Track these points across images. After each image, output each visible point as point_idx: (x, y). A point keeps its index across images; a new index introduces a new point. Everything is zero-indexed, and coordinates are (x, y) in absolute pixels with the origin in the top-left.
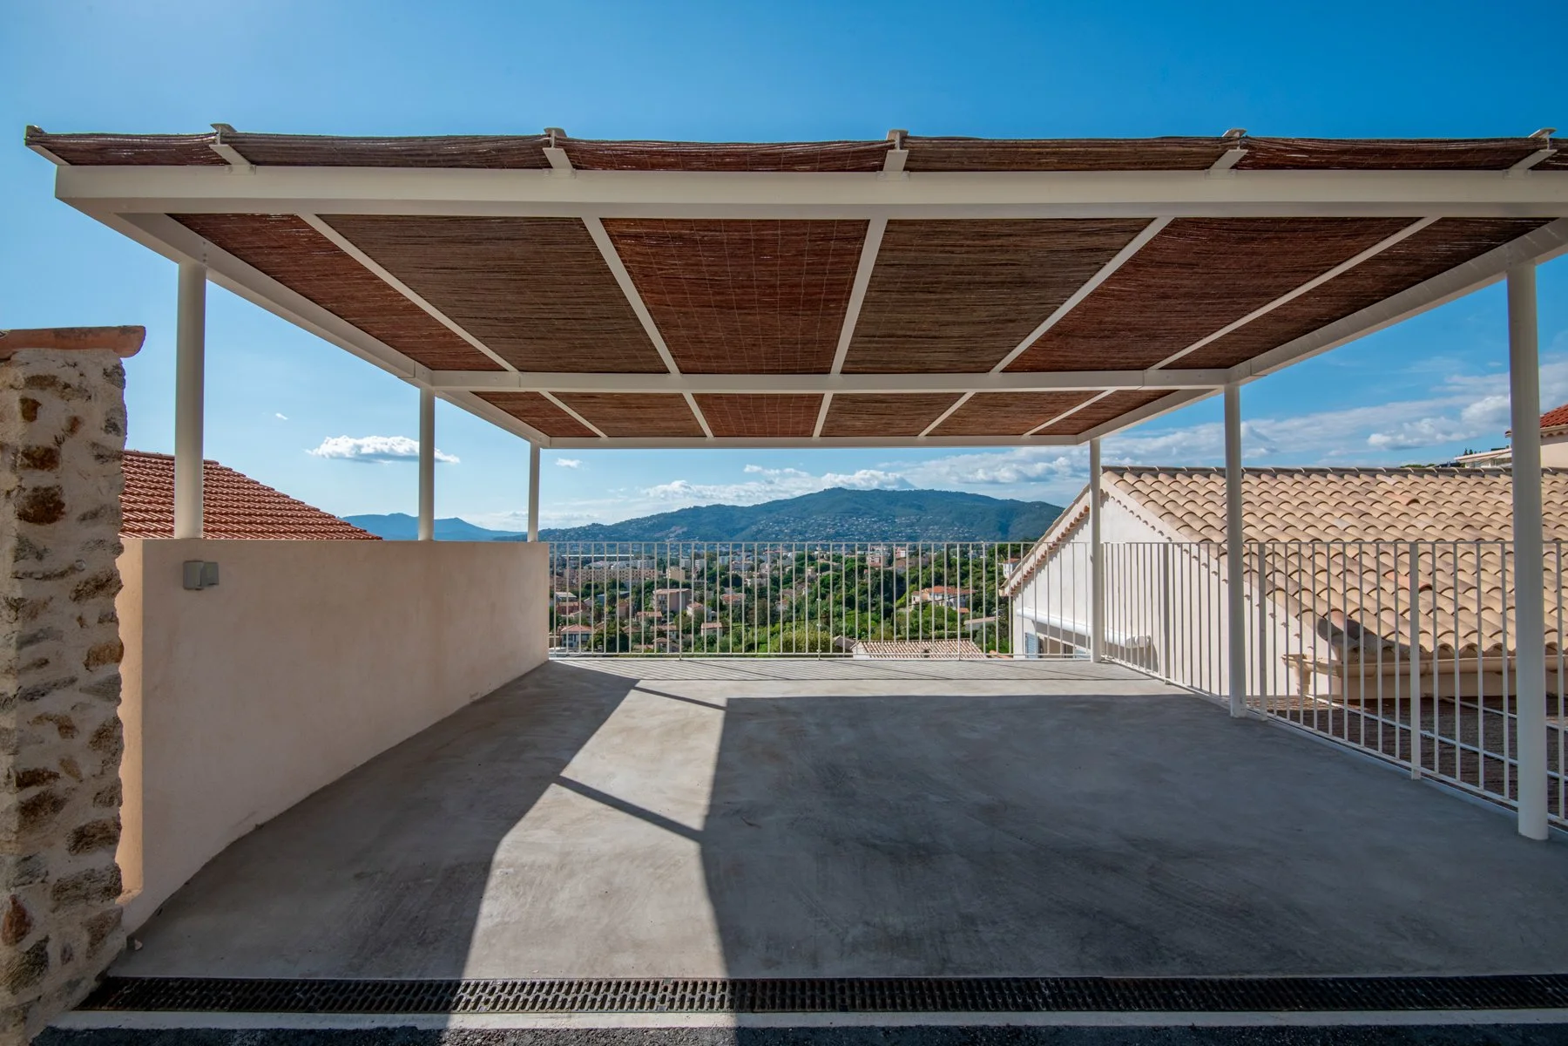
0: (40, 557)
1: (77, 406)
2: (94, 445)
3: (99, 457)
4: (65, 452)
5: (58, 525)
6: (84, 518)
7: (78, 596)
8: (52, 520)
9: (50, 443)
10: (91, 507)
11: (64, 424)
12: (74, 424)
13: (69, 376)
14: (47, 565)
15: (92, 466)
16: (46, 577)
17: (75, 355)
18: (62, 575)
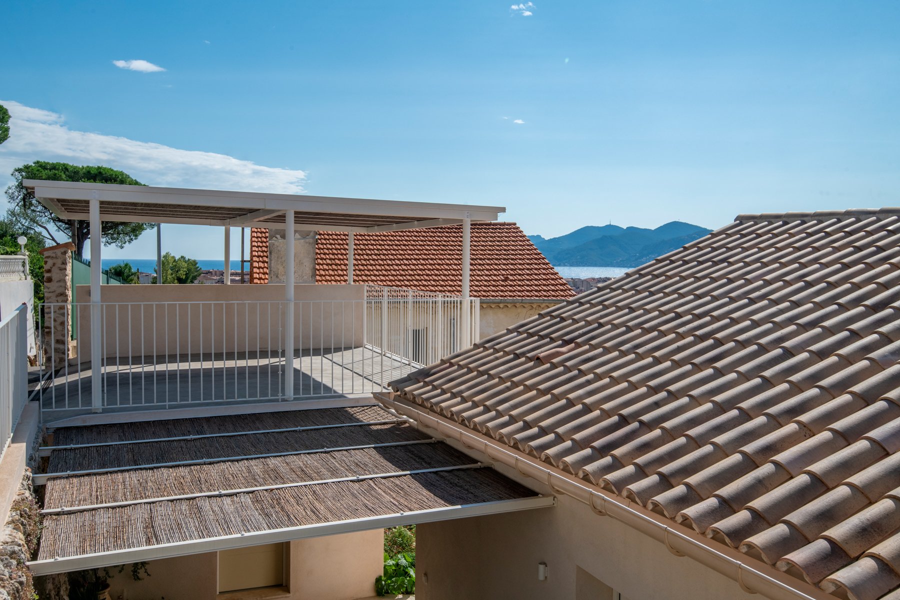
0: (48, 288)
1: (55, 261)
2: (59, 267)
3: (60, 270)
4: (53, 270)
5: (52, 283)
6: (57, 282)
7: (57, 296)
8: (50, 282)
9: (50, 268)
10: (59, 280)
11: (52, 264)
12: (54, 264)
13: (54, 255)
14: (50, 290)
15: (59, 271)
16: (50, 292)
17: (54, 251)
18: (53, 292)
